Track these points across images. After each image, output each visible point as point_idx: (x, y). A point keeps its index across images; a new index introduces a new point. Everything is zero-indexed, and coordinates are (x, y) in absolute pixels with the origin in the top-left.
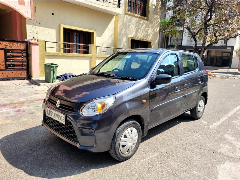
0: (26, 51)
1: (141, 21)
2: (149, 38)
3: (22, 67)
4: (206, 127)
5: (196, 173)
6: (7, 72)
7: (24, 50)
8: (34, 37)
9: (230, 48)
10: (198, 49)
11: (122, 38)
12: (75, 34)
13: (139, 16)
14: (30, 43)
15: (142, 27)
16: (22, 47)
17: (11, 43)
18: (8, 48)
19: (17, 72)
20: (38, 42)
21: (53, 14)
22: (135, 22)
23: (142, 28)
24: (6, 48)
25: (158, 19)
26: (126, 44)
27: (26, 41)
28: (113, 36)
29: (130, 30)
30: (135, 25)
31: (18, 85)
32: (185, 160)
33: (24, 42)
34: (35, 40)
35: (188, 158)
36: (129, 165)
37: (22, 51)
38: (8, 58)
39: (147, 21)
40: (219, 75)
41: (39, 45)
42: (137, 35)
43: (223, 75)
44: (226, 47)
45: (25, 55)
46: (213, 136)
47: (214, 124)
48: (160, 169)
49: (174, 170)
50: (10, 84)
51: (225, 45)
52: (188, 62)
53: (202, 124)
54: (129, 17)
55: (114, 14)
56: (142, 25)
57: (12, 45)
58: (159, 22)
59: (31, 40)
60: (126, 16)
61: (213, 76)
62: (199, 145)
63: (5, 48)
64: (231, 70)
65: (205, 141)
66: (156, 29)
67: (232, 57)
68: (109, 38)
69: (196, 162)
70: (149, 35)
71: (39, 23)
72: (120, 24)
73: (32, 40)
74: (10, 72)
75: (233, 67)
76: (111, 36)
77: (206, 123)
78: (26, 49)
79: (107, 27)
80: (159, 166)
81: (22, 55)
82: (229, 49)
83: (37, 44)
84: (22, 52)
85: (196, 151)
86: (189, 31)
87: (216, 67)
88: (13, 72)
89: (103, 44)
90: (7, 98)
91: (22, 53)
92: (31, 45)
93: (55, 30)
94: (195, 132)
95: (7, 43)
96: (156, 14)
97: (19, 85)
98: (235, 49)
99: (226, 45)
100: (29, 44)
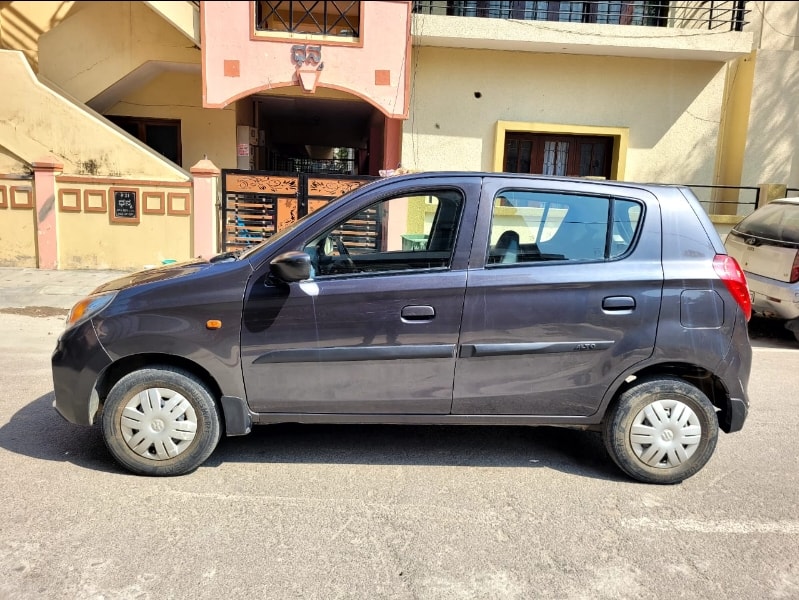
11: (769, 145)
12: (552, 146)
17: (345, 182)
21: (478, 95)
24: (333, 195)
26: (789, 168)
28: (713, 143)
57: (346, 187)
63: (330, 195)
68: (690, 148)
71: (437, 126)
72: (760, 91)
76: (704, 141)
79: (685, 109)
89: (660, 173)
93: (480, 141)
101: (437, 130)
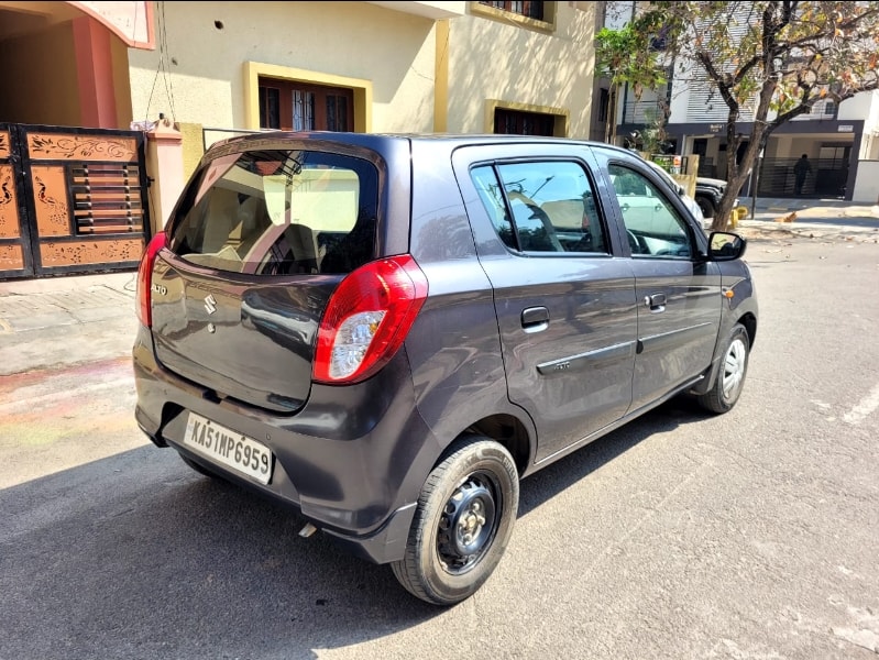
0: (136, 168)
1: (528, 38)
2: (559, 102)
3: (127, 227)
4: (831, 419)
5: (846, 571)
6: (79, 244)
7: (131, 164)
8: (161, 116)
9: (850, 128)
10: (740, 135)
12: (297, 95)
13: (521, 18)
14: (151, 138)
15: (534, 61)
16: (125, 152)
17: (86, 139)
18: (78, 156)
19: (111, 242)
20: (176, 132)
21: (219, 25)
22: (508, 43)
23: (533, 65)
24: (70, 159)
25: (588, 28)
26: (476, 127)
27: (136, 129)
28: (433, 97)
29: (492, 74)
30: (510, 54)
31: (120, 288)
32: (796, 533)
33: (129, 134)
34: (167, 125)
35: (806, 526)
36: (615, 553)
37: (125, 168)
38: (78, 196)
39: (551, 38)
40: (816, 229)
41: (183, 141)
42: (516, 91)
43: (831, 229)
44: (832, 125)
45: (134, 180)
46: (864, 448)
47: (855, 408)
48: (723, 564)
49: (771, 565)
50: (93, 288)
51: (831, 116)
52: (698, 184)
53: (815, 408)
54: (489, 25)
55: (432, 16)
56: (533, 54)
57: (89, 146)
58: (593, 37)
59: (153, 127)
60: (478, 20)
61: (795, 236)
62: (825, 482)
63: (65, 158)
64: (853, 211)
65: (843, 466)
66: (584, 64)
67: (857, 161)
69: (836, 536)
70: (559, 87)
71: (174, 62)
73: (156, 123)
74: (89, 244)
75: (859, 200)
76: (427, 98)
77: (828, 405)
78: (136, 160)
79: (410, 65)
80: (719, 555)
81: (126, 183)
82: (845, 132)
83: (176, 141)
84: (126, 171)
85: (822, 501)
86: (709, 68)
87: (797, 201)
88: (97, 243)
90: (105, 340)
91: (125, 175)
92: (153, 144)
93: (229, 84)
94: (802, 440)
95: (72, 138)
96: (581, 9)
97: (126, 292)
98: (867, 130)
99: (836, 116)
100: (146, 140)
101: (172, 65)
